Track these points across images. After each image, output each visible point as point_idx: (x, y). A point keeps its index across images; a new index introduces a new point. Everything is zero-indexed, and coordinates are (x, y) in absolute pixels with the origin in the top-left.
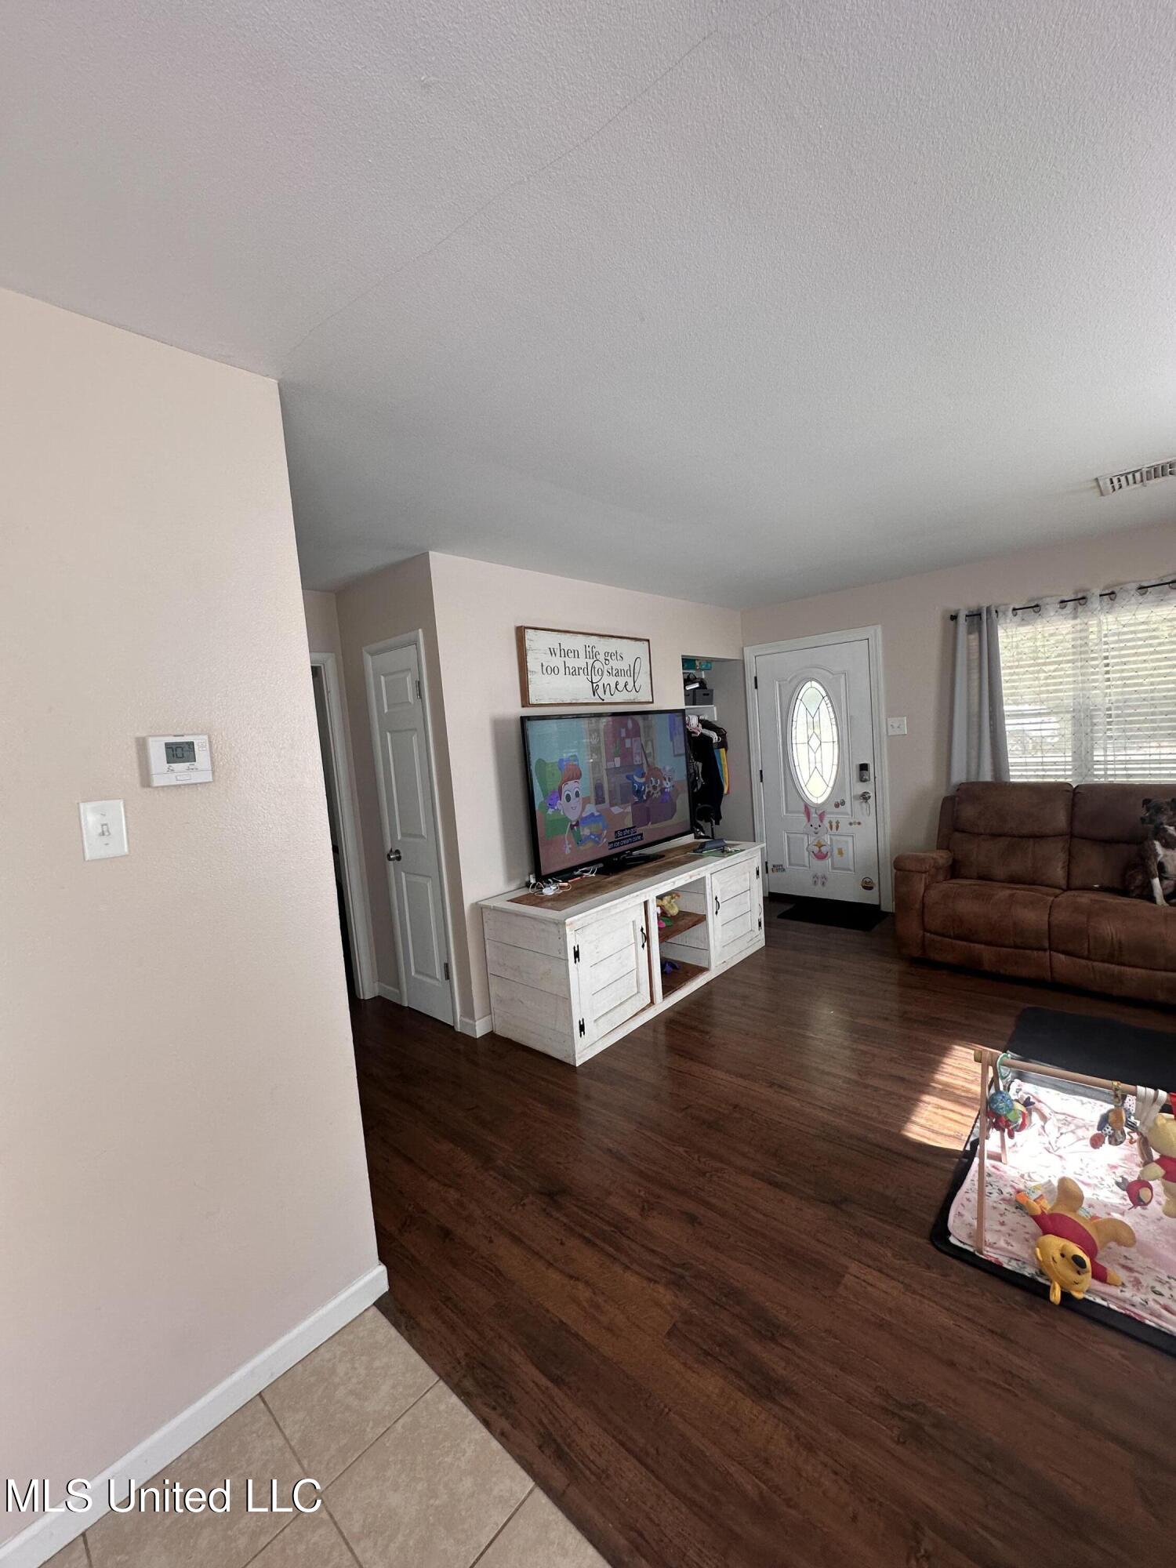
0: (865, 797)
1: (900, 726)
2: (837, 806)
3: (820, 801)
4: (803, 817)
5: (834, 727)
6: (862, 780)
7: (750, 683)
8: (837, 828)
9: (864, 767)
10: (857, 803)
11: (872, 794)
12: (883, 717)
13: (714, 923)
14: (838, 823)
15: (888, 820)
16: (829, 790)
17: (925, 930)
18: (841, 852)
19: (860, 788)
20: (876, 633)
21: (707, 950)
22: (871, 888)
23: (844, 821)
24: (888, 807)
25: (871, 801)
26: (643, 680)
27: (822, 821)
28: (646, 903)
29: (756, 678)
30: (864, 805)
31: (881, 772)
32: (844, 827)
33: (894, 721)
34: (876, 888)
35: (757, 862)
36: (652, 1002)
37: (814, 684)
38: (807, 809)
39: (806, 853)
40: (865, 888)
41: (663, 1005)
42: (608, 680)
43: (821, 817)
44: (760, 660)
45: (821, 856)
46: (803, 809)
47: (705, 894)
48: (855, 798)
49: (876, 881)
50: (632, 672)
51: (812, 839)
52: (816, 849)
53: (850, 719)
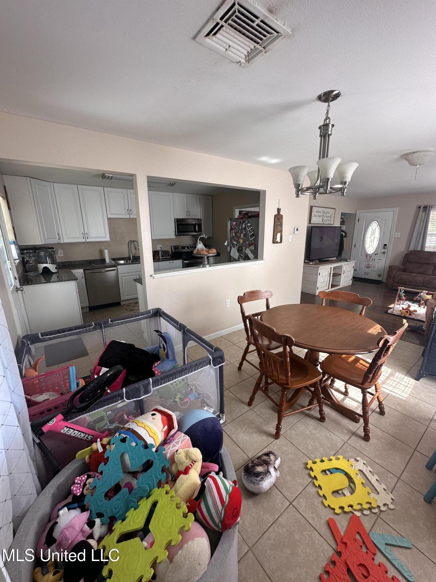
0: (384, 253)
1: (398, 235)
2: (375, 255)
3: (371, 253)
4: (366, 258)
5: (379, 234)
6: (384, 248)
7: (357, 220)
8: (374, 260)
9: (385, 245)
10: (381, 254)
11: (386, 252)
12: (394, 232)
13: (343, 276)
14: (375, 259)
15: (389, 258)
16: (374, 250)
17: (393, 282)
18: (374, 267)
19: (383, 250)
20: (397, 210)
21: (340, 281)
22: (380, 276)
23: (377, 259)
24: (390, 255)
25: (386, 254)
26: (332, 219)
27: (370, 258)
28: (331, 268)
29: (359, 219)
30: (383, 255)
31: (390, 247)
32: (376, 260)
33: (396, 233)
34: (382, 277)
35: (354, 265)
36: (328, 289)
37: (376, 222)
38: (367, 255)
39: (364, 267)
40: (379, 276)
41: (330, 290)
42: (326, 218)
43: (370, 257)
44: (360, 214)
45: (368, 268)
46: (365, 255)
47: (342, 269)
48: (382, 253)
49: (382, 275)
50: (331, 217)
51: (366, 263)
52: (367, 266)
53: (384, 232)
